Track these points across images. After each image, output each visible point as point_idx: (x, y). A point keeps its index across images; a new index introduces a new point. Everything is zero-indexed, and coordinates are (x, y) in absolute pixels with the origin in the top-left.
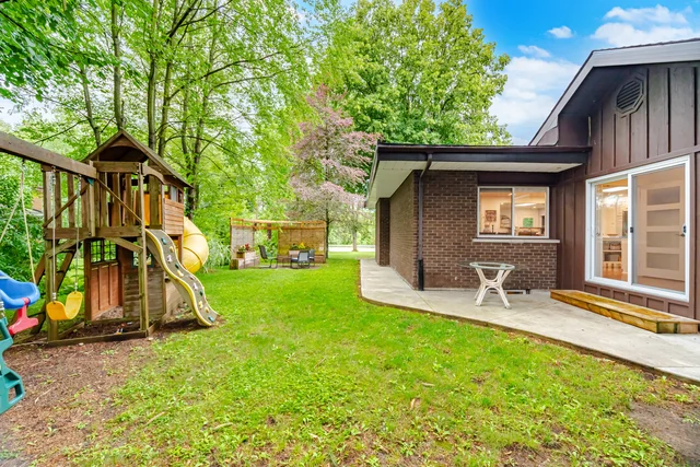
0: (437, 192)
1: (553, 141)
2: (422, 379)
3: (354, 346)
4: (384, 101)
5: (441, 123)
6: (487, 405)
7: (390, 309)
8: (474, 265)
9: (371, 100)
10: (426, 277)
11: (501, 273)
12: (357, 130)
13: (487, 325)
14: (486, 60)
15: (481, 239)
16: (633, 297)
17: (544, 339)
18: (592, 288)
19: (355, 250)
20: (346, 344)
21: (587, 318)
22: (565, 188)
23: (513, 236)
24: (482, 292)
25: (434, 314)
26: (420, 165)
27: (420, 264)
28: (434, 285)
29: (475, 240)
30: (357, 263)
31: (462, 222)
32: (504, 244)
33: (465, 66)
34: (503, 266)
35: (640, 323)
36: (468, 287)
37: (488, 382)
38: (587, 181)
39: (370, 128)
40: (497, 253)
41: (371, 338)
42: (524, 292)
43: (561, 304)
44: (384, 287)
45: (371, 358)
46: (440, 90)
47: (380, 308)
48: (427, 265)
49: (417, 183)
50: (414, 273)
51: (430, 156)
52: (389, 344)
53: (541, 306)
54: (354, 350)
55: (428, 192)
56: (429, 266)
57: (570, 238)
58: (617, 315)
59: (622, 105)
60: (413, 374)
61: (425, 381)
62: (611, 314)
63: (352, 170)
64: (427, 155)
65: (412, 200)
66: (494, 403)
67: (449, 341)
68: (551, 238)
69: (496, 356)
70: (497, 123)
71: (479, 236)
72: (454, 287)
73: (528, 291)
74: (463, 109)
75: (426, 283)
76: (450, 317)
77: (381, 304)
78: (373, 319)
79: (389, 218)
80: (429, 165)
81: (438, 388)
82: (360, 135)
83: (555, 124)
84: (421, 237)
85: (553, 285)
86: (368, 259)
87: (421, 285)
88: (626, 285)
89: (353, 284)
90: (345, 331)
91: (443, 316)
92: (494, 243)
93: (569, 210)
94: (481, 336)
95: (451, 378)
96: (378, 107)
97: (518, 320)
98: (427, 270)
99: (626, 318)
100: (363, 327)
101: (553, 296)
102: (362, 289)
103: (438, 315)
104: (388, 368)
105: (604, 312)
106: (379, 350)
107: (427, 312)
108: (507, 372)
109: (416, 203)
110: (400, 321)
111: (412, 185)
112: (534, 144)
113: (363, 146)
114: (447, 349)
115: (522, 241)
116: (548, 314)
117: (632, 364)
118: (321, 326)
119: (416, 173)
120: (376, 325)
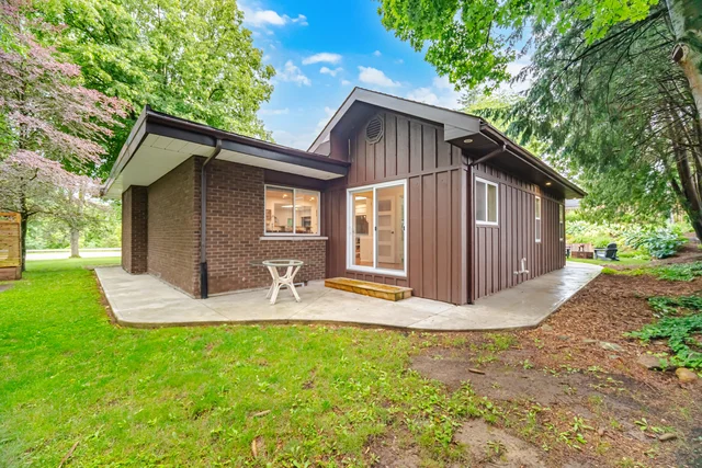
0: (223, 185)
1: (326, 152)
2: (251, 410)
3: (130, 401)
4: (133, 62)
5: (209, 112)
6: (327, 409)
7: (170, 329)
8: (266, 263)
9: (110, 53)
10: (211, 281)
11: (290, 269)
12: (88, 86)
13: (287, 322)
14: (255, 64)
15: (267, 237)
16: (377, 278)
17: (337, 323)
18: (352, 274)
19: (75, 256)
20: (113, 402)
21: (356, 299)
22: (332, 194)
23: (294, 234)
24: (276, 289)
25: (231, 323)
26: (205, 150)
27: (204, 267)
28: (220, 290)
29: (263, 238)
30: (90, 272)
31: (250, 220)
32: (288, 241)
33: (234, 62)
34: (292, 262)
35: (386, 296)
36: (256, 286)
37: (317, 383)
38: (348, 190)
39: (109, 90)
40: (282, 250)
41: (155, 379)
42: (303, 284)
43: (334, 291)
44: (148, 303)
45: (167, 408)
46: (209, 76)
47: (154, 332)
48: (211, 267)
49: (198, 171)
50: (195, 279)
51: (220, 143)
52: (188, 378)
53: (321, 295)
54: (131, 408)
55: (212, 183)
56: (214, 269)
57: (335, 235)
58: (372, 293)
59: (371, 135)
60: (239, 407)
61: (256, 410)
62: (369, 292)
63: (78, 141)
64: (215, 140)
65: (192, 191)
66: (331, 403)
67: (260, 350)
68: (322, 235)
69: (310, 352)
70: (264, 128)
71: (266, 234)
72: (241, 288)
73: (306, 282)
74: (235, 104)
75: (211, 288)
76: (248, 323)
77: (154, 326)
78: (148, 349)
79: (146, 212)
80: (217, 153)
81: (275, 411)
82: (94, 95)
83: (327, 138)
84: (204, 234)
85: (324, 275)
86: (108, 266)
87: (204, 292)
88: (372, 270)
89: (93, 306)
90: (104, 382)
91: (241, 323)
92: (280, 241)
93: (335, 213)
94: (289, 336)
95: (282, 394)
96: (125, 65)
97: (312, 311)
98: (211, 274)
99: (378, 294)
100: (136, 365)
101: (328, 285)
102: (115, 311)
103: (236, 323)
104: (198, 414)
105: (364, 292)
106: (177, 391)
107: (221, 323)
108: (328, 366)
109: (198, 195)
110: (192, 343)
111: (193, 174)
112: (311, 151)
113: (98, 112)
114: (262, 360)
115: (301, 239)
116: (329, 301)
117: (395, 328)
118: (49, 388)
119: (198, 159)
120: (157, 356)
